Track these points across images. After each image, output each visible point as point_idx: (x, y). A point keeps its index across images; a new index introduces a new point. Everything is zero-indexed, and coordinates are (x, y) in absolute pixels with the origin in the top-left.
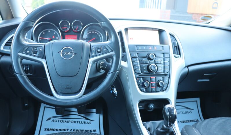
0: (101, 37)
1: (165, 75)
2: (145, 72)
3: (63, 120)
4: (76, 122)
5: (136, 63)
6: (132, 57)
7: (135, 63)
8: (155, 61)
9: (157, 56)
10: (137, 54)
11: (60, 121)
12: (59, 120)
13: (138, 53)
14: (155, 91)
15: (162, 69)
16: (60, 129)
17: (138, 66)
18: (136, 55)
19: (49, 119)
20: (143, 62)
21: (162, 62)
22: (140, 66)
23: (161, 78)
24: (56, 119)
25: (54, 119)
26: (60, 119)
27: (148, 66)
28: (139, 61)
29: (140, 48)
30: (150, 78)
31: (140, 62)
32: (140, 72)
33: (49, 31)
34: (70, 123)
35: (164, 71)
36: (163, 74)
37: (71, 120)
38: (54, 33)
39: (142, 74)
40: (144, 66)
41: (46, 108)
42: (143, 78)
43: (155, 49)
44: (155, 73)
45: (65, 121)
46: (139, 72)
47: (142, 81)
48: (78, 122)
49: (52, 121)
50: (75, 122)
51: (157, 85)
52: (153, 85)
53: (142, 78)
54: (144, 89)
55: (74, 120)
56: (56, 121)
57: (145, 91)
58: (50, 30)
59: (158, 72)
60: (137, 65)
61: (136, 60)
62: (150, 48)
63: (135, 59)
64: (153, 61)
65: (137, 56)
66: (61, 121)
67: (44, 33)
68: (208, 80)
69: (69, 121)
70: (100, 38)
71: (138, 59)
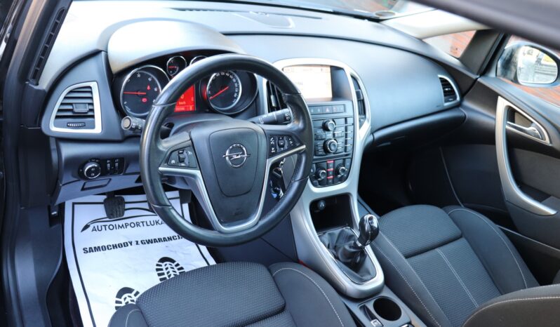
0: (238, 83)
1: (347, 155)
2: (320, 153)
3: (113, 223)
4: (141, 224)
8: (334, 134)
11: (107, 227)
12: (105, 226)
14: (332, 183)
15: (343, 145)
16: (114, 244)
19: (86, 227)
20: (317, 136)
21: (344, 134)
23: (342, 162)
24: (100, 224)
25: (96, 225)
26: (108, 224)
27: (325, 143)
30: (326, 163)
33: (139, 76)
34: (129, 227)
35: (346, 148)
36: (344, 153)
37: (128, 221)
38: (150, 79)
40: (318, 143)
41: (76, 206)
42: (316, 164)
43: (335, 111)
44: (334, 153)
45: (119, 226)
47: (315, 169)
48: (145, 223)
49: (93, 230)
50: (138, 224)
51: (336, 172)
52: (330, 173)
53: (314, 165)
55: (134, 220)
56: (100, 229)
57: (318, 185)
58: (140, 73)
59: (337, 152)
62: (328, 111)
64: (332, 132)
66: (111, 227)
68: (389, 143)
69: (126, 225)
70: (236, 85)
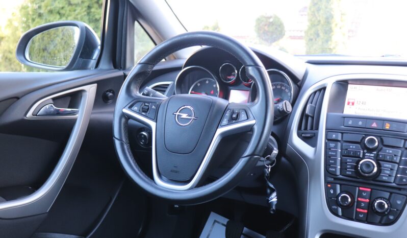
1: (400, 189)
2: (347, 173)
5: (333, 151)
6: (329, 140)
7: (330, 153)
8: (378, 155)
9: (385, 143)
10: (340, 135)
13: (342, 133)
14: (365, 219)
17: (335, 160)
18: (337, 136)
20: (349, 152)
22: (341, 160)
23: (387, 195)
28: (342, 149)
29: (350, 123)
30: (357, 188)
31: (341, 152)
32: (338, 173)
33: (207, 82)
35: (397, 179)
36: (394, 184)
38: (214, 86)
39: (341, 176)
40: (348, 160)
41: (216, 224)
42: (341, 185)
44: (373, 180)
46: (336, 171)
47: (338, 191)
52: (363, 205)
53: (338, 186)
54: (340, 210)
57: (340, 214)
58: (209, 81)
59: (379, 179)
60: (336, 156)
61: (336, 147)
62: (374, 125)
63: (332, 145)
65: (340, 139)
67: (199, 85)
71: (339, 144)
